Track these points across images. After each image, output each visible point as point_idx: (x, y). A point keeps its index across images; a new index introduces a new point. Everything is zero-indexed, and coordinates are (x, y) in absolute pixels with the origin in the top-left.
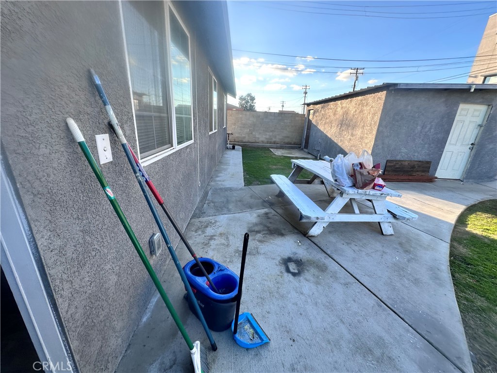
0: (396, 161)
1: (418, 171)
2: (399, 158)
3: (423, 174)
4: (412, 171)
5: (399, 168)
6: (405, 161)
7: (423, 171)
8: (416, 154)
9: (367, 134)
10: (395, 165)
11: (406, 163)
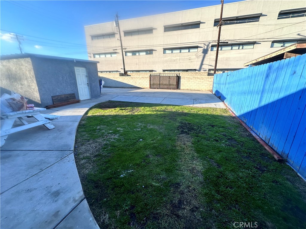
0: (57, 96)
1: (71, 99)
2: (58, 94)
3: (74, 100)
4: (68, 99)
5: (61, 99)
6: (62, 95)
7: (73, 99)
8: (66, 91)
9: (31, 83)
10: (58, 98)
11: (63, 96)
